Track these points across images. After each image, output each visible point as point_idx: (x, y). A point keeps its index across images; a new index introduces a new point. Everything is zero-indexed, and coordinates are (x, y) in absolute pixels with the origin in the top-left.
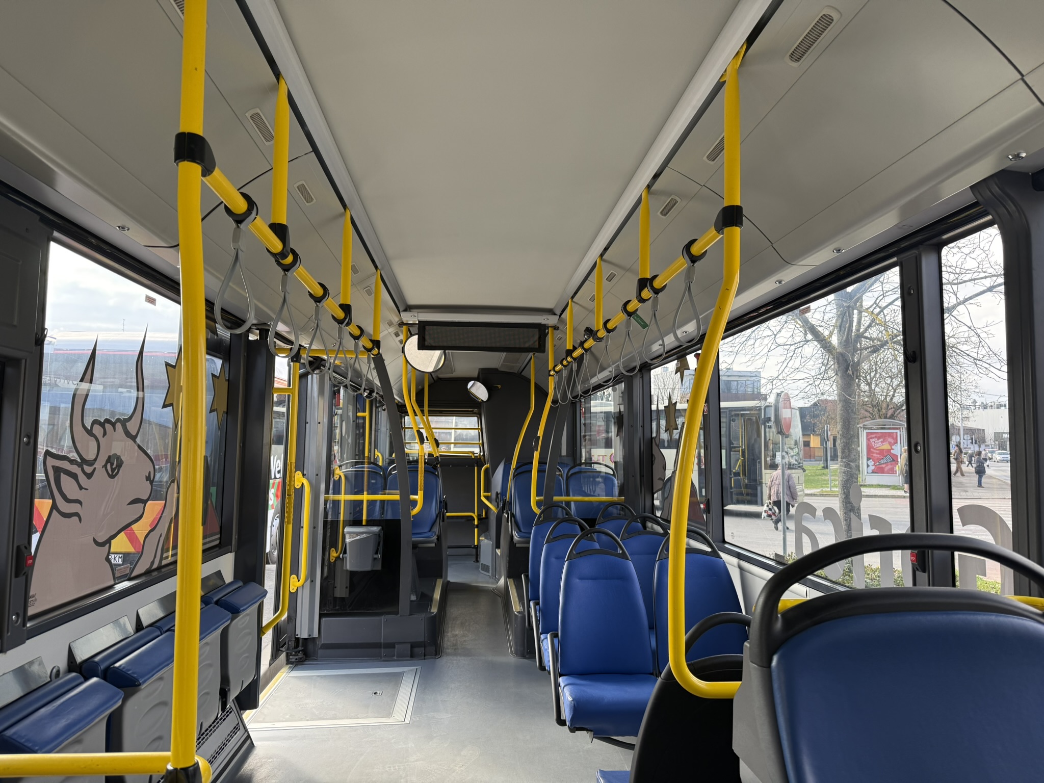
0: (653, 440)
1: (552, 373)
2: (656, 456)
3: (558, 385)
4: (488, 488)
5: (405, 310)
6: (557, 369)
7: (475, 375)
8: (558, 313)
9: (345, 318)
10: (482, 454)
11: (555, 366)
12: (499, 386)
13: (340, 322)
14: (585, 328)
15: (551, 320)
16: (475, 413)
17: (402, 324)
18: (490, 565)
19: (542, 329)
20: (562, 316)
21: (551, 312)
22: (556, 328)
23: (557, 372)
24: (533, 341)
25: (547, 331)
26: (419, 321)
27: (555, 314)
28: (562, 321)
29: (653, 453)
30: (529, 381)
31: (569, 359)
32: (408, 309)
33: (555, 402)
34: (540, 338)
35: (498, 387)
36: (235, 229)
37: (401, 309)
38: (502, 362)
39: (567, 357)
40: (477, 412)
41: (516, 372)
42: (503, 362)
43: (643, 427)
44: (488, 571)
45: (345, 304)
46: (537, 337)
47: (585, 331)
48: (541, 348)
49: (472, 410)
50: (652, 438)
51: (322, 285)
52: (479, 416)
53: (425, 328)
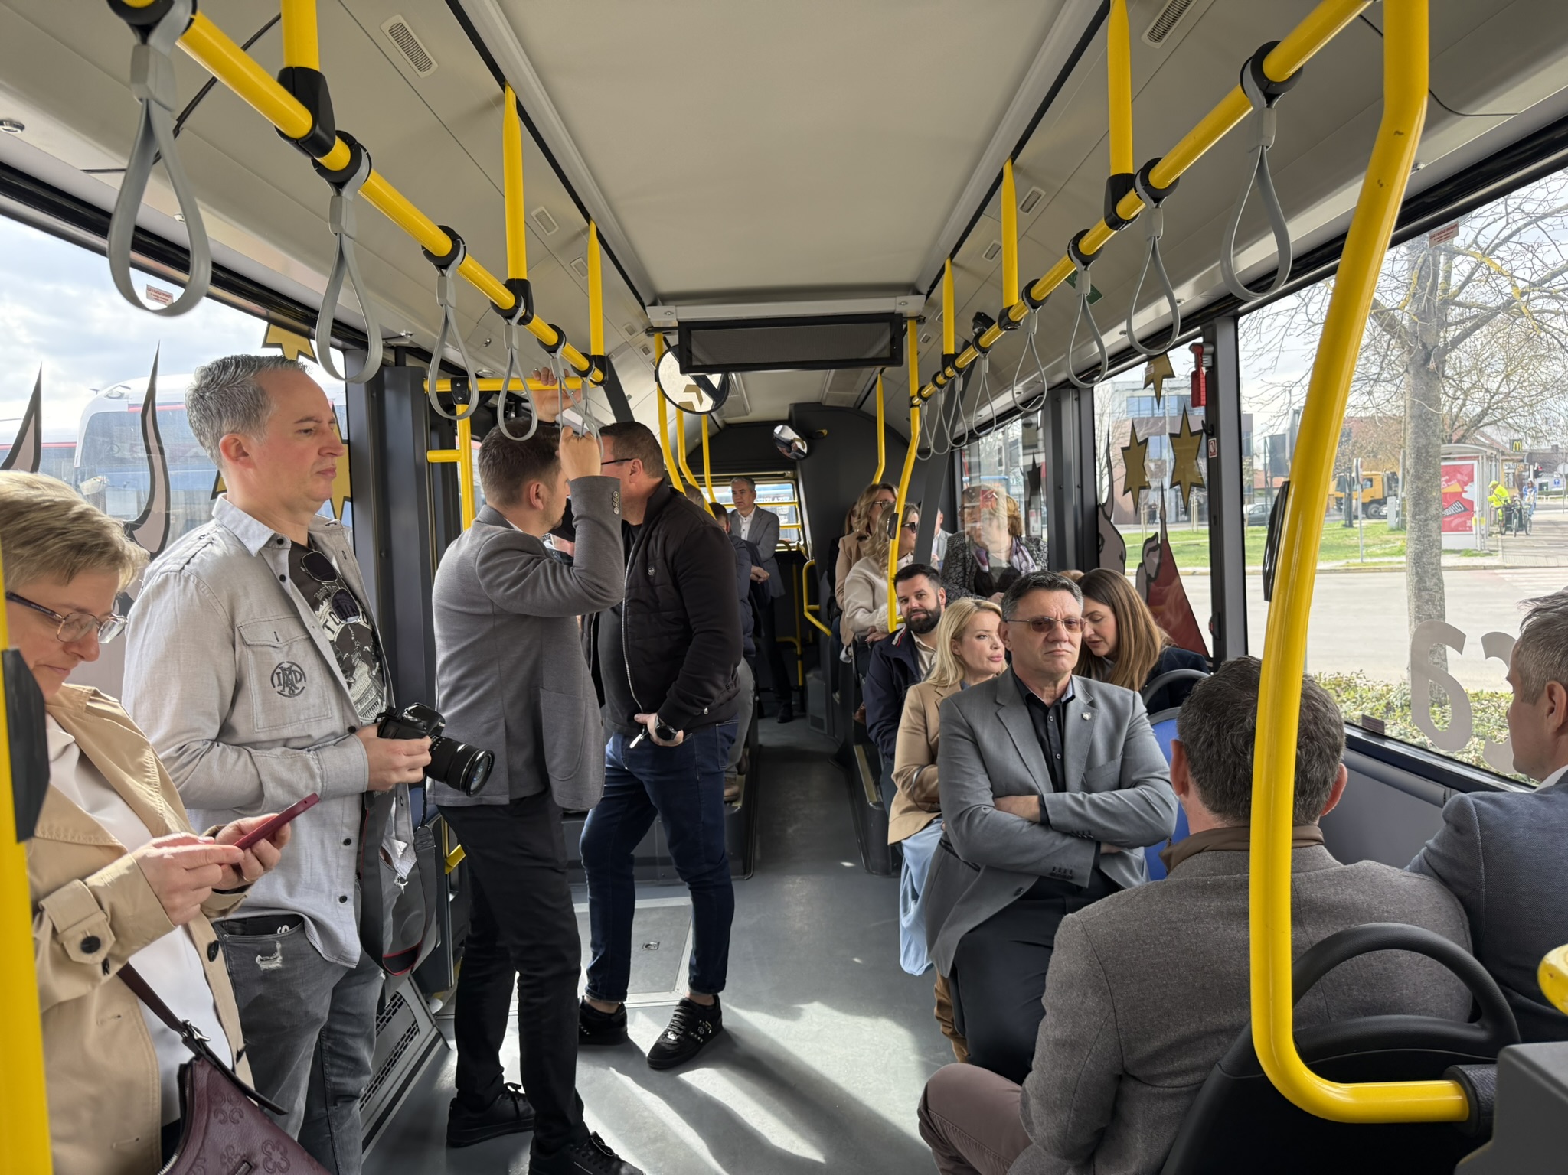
0: (1100, 510)
1: (916, 401)
2: (1104, 537)
3: (927, 423)
4: (814, 600)
5: (654, 304)
6: (925, 393)
7: (784, 414)
8: (925, 290)
9: (516, 307)
10: (802, 543)
11: (921, 389)
12: (825, 432)
13: (508, 315)
14: (974, 315)
15: (911, 305)
16: (788, 478)
17: (651, 330)
18: (824, 717)
19: (895, 322)
20: (932, 296)
21: (912, 289)
22: (920, 320)
23: (925, 399)
24: (881, 347)
25: (904, 326)
26: (679, 323)
27: (919, 293)
28: (934, 306)
29: (1100, 531)
30: (874, 420)
31: (949, 371)
32: (660, 302)
33: (923, 452)
34: (892, 340)
35: (822, 433)
36: (136, 48)
37: (646, 302)
38: (827, 390)
39: (944, 368)
40: (791, 476)
41: (852, 406)
42: (830, 390)
43: (1081, 487)
44: (822, 728)
45: (518, 280)
46: (887, 338)
47: (974, 320)
48: (895, 357)
49: (782, 472)
50: (1097, 506)
51: (446, 230)
52: (794, 482)
53: (690, 334)
